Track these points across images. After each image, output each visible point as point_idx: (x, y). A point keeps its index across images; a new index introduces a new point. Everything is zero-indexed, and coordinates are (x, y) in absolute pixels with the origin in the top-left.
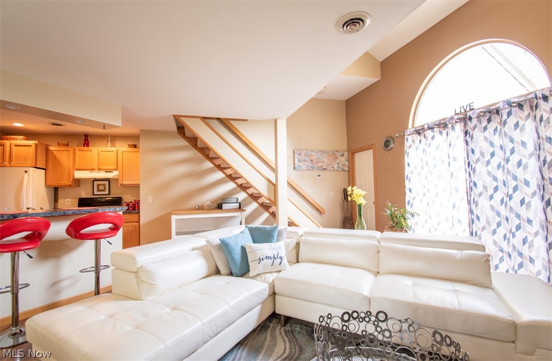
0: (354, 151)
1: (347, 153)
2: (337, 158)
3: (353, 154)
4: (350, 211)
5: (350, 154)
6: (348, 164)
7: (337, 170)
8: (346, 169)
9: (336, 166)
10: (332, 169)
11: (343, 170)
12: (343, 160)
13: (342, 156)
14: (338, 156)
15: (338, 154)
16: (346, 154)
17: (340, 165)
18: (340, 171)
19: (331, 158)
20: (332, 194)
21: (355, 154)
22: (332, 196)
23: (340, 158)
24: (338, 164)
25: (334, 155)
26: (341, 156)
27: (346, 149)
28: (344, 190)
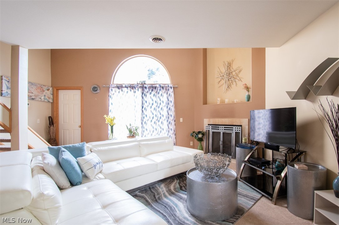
0: (58, 88)
1: (52, 88)
2: (44, 91)
3: (58, 90)
4: (55, 133)
5: (55, 90)
6: (52, 98)
7: (44, 101)
8: (51, 101)
9: (43, 98)
10: (40, 100)
11: (49, 102)
12: (49, 93)
13: (48, 90)
14: (44, 89)
15: (45, 88)
16: (51, 89)
17: (46, 97)
18: (47, 102)
19: (39, 90)
20: (38, 121)
21: (59, 90)
22: (38, 122)
23: (46, 91)
24: (45, 96)
25: (41, 88)
26: (47, 90)
27: (50, 85)
28: (49, 117)
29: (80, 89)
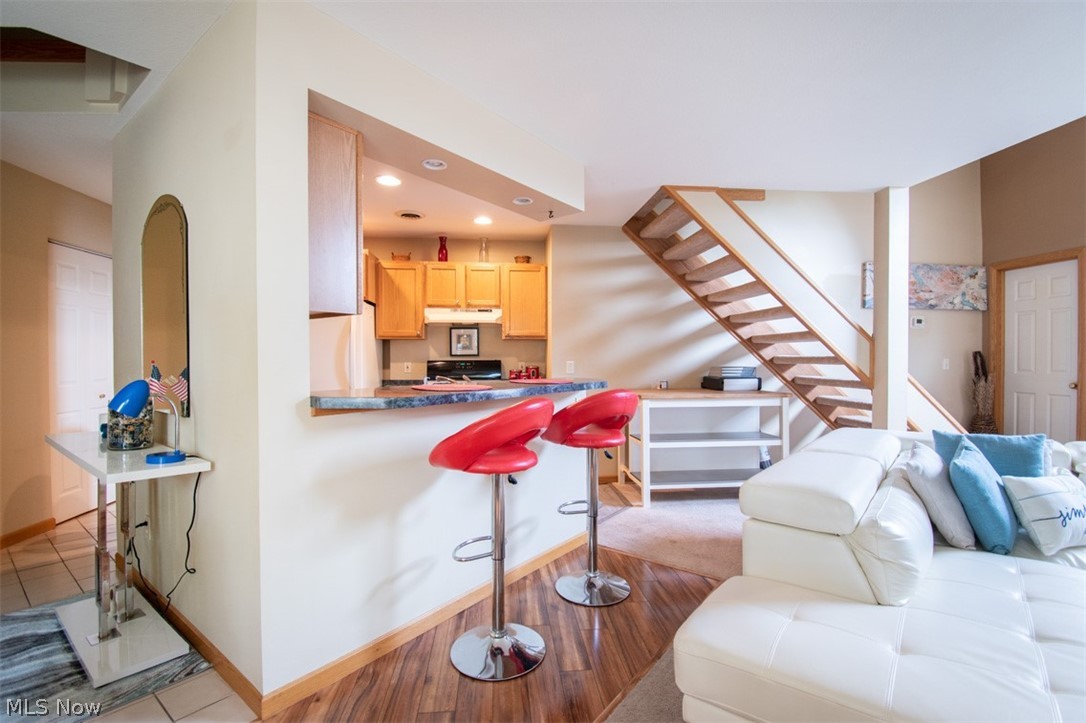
0: (1004, 267)
1: (984, 270)
2: (962, 281)
3: (1001, 271)
4: (990, 401)
5: (994, 272)
6: (985, 297)
7: (961, 310)
8: (982, 306)
9: (957, 301)
10: (950, 307)
11: (975, 309)
12: (975, 287)
13: (973, 276)
14: (963, 277)
15: (964, 273)
16: (981, 272)
17: (967, 298)
18: (969, 310)
19: (947, 282)
20: (946, 364)
21: (1007, 273)
22: (944, 368)
23: (969, 281)
24: (964, 294)
25: (953, 274)
26: (971, 277)
27: (980, 262)
28: (976, 354)
29: (1076, 258)
